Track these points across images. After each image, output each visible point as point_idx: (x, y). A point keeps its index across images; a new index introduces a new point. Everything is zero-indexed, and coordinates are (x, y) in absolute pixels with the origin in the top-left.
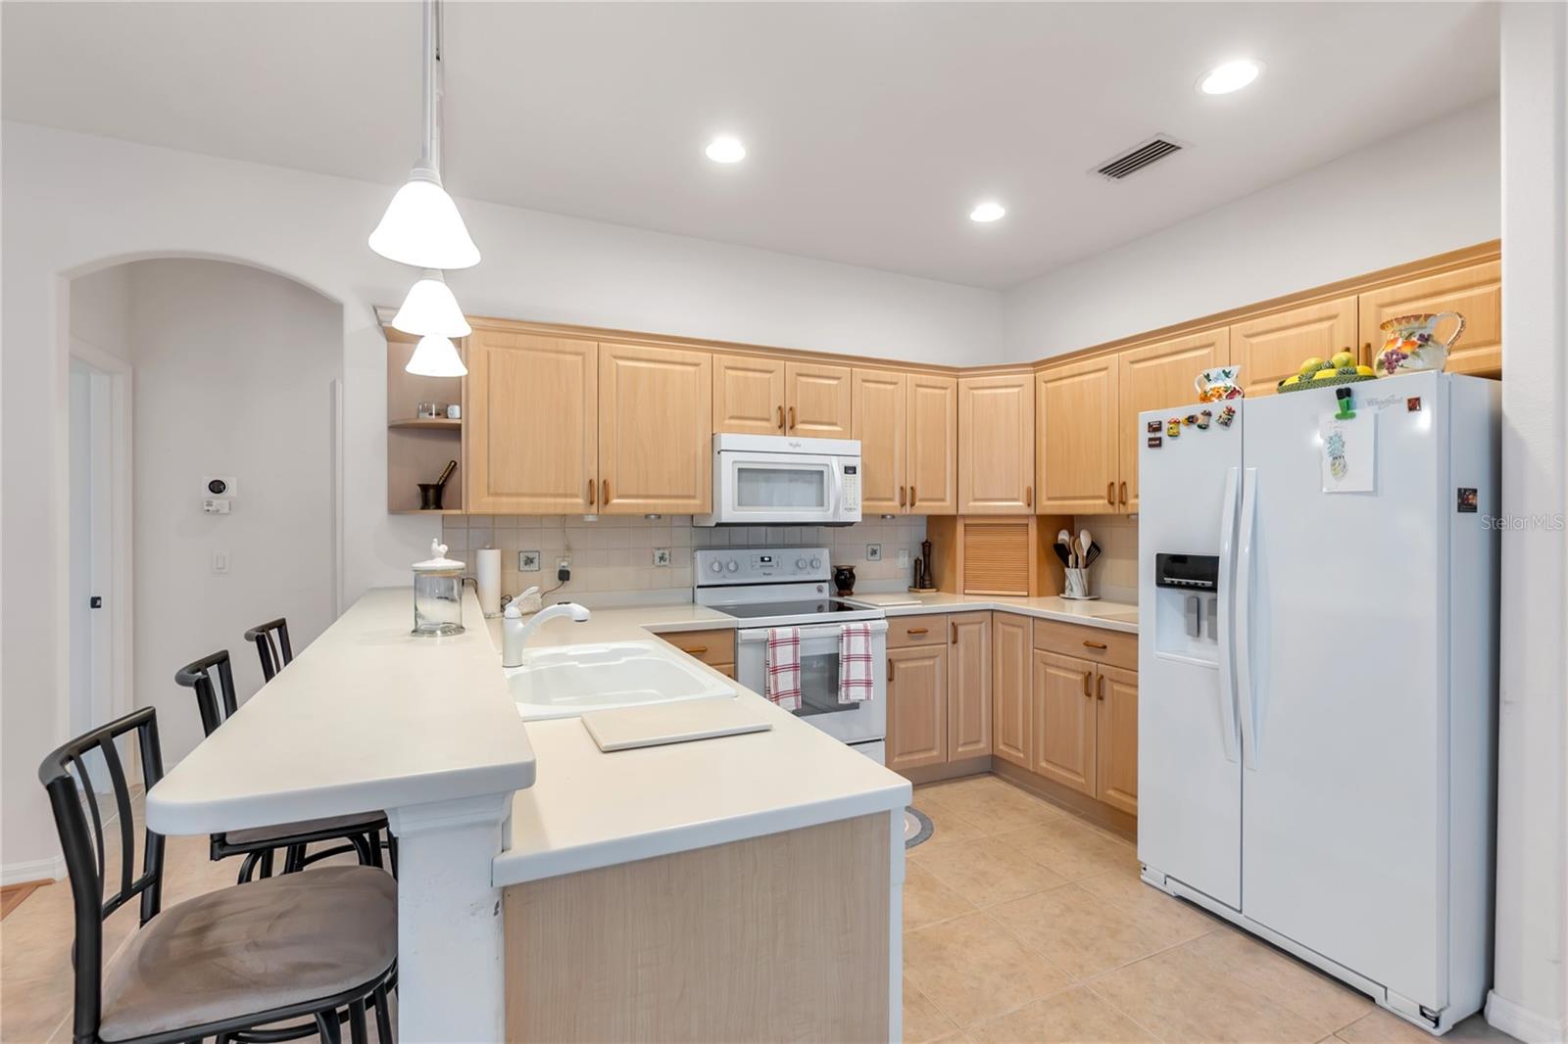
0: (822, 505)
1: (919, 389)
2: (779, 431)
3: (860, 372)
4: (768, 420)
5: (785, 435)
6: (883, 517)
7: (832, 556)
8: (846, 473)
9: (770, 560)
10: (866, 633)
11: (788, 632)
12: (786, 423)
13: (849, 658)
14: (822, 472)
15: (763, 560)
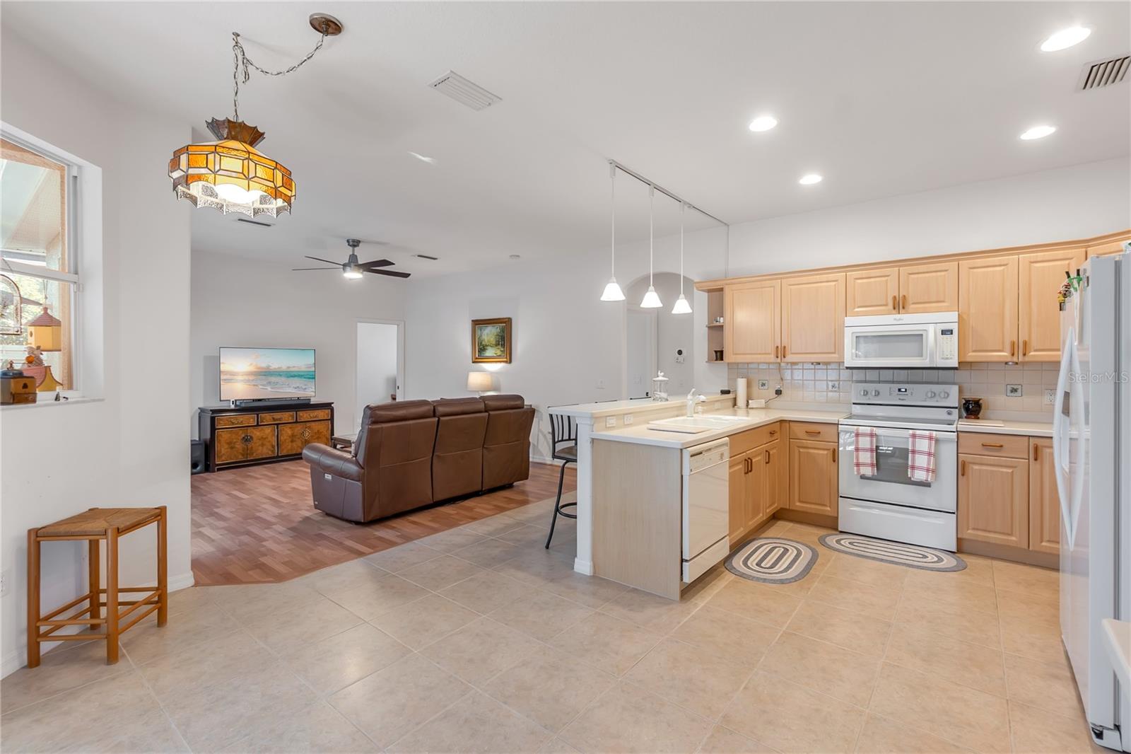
0: (922, 356)
1: (1032, 264)
2: (894, 312)
3: (965, 264)
4: (886, 305)
5: (899, 313)
6: (1006, 363)
7: (961, 391)
8: (942, 334)
9: (906, 391)
10: (931, 438)
11: (868, 430)
12: (899, 305)
13: (914, 452)
14: (922, 335)
15: (899, 390)
